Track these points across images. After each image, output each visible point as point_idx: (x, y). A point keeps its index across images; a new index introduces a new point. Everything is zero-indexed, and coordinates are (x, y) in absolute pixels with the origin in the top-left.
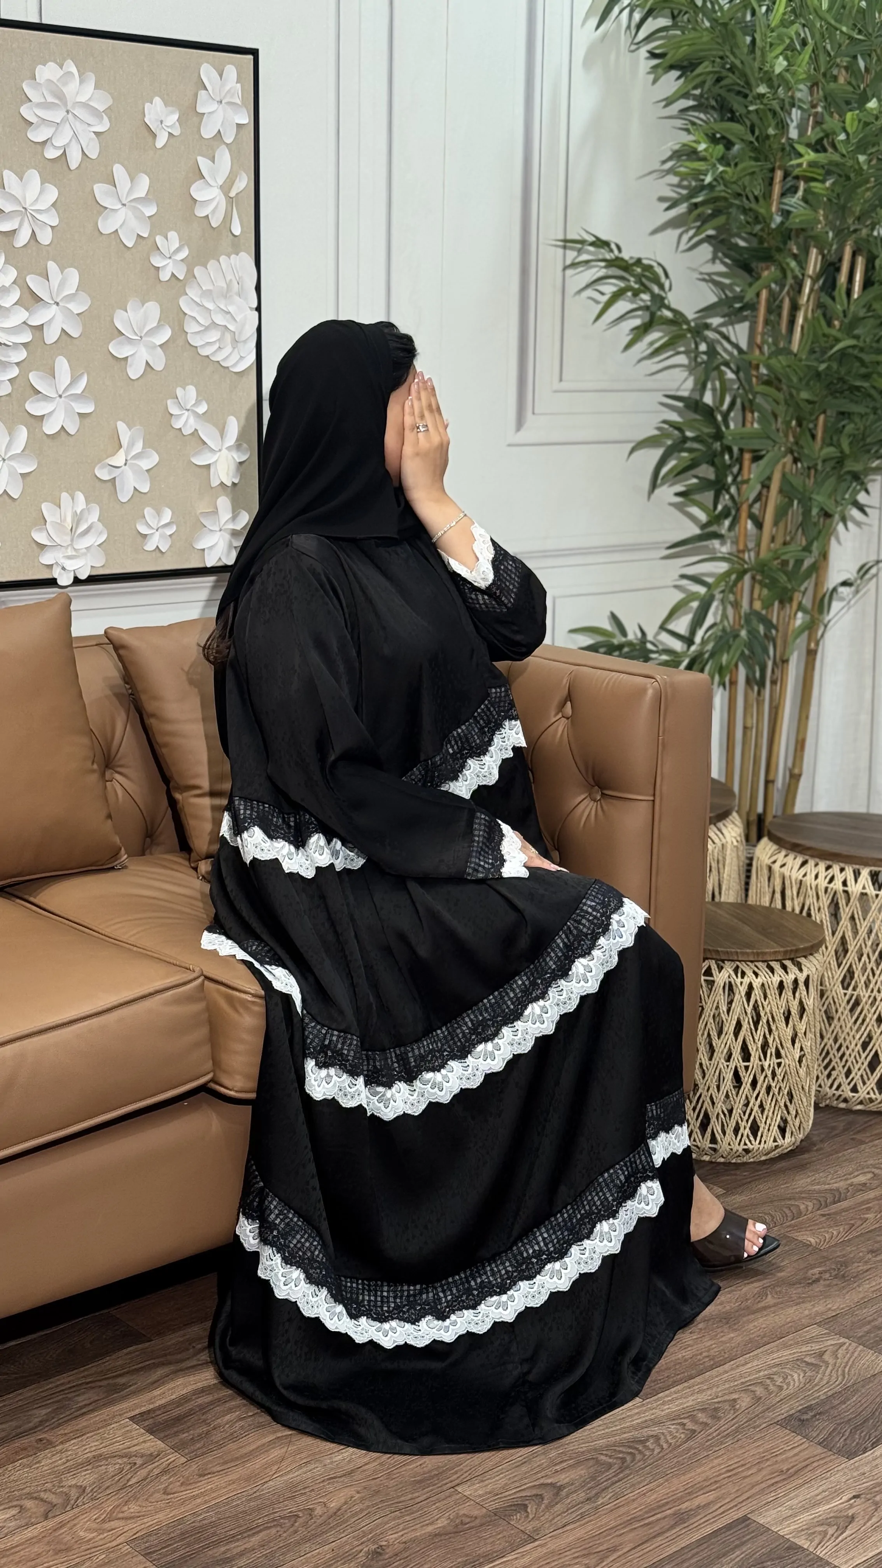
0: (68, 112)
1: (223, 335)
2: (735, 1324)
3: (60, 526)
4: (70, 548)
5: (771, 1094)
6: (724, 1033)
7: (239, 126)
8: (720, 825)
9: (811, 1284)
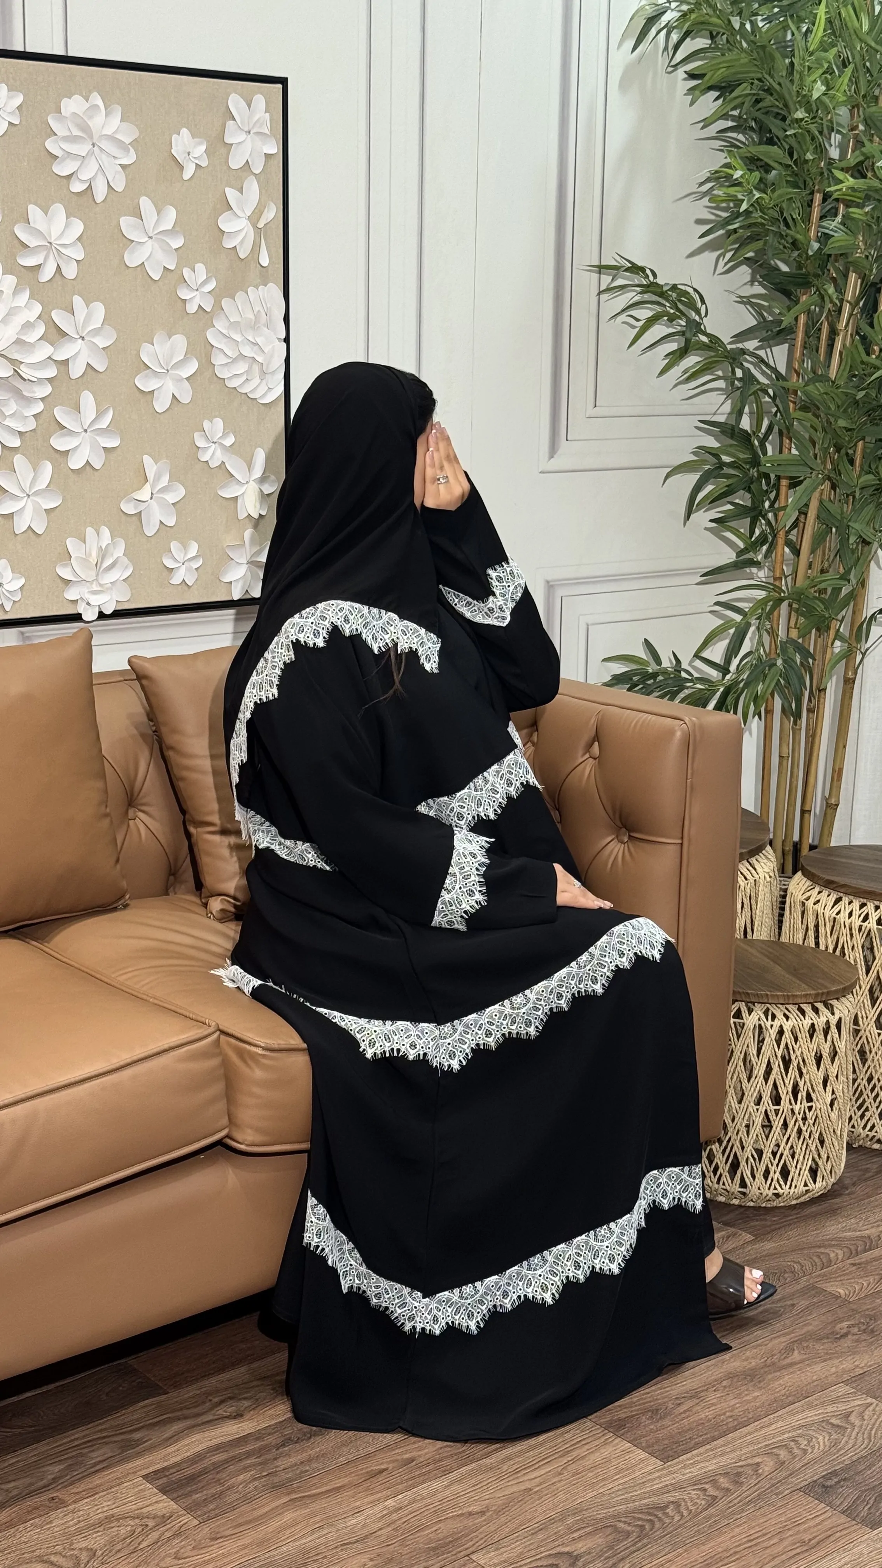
0: (93, 145)
1: (250, 368)
2: (760, 1382)
3: (85, 561)
4: (95, 583)
5: (802, 1138)
6: (754, 1076)
7: (268, 156)
8: (753, 860)
9: (839, 1339)
